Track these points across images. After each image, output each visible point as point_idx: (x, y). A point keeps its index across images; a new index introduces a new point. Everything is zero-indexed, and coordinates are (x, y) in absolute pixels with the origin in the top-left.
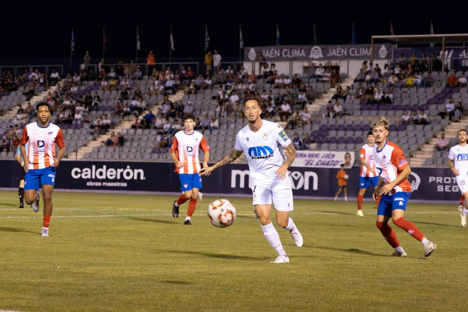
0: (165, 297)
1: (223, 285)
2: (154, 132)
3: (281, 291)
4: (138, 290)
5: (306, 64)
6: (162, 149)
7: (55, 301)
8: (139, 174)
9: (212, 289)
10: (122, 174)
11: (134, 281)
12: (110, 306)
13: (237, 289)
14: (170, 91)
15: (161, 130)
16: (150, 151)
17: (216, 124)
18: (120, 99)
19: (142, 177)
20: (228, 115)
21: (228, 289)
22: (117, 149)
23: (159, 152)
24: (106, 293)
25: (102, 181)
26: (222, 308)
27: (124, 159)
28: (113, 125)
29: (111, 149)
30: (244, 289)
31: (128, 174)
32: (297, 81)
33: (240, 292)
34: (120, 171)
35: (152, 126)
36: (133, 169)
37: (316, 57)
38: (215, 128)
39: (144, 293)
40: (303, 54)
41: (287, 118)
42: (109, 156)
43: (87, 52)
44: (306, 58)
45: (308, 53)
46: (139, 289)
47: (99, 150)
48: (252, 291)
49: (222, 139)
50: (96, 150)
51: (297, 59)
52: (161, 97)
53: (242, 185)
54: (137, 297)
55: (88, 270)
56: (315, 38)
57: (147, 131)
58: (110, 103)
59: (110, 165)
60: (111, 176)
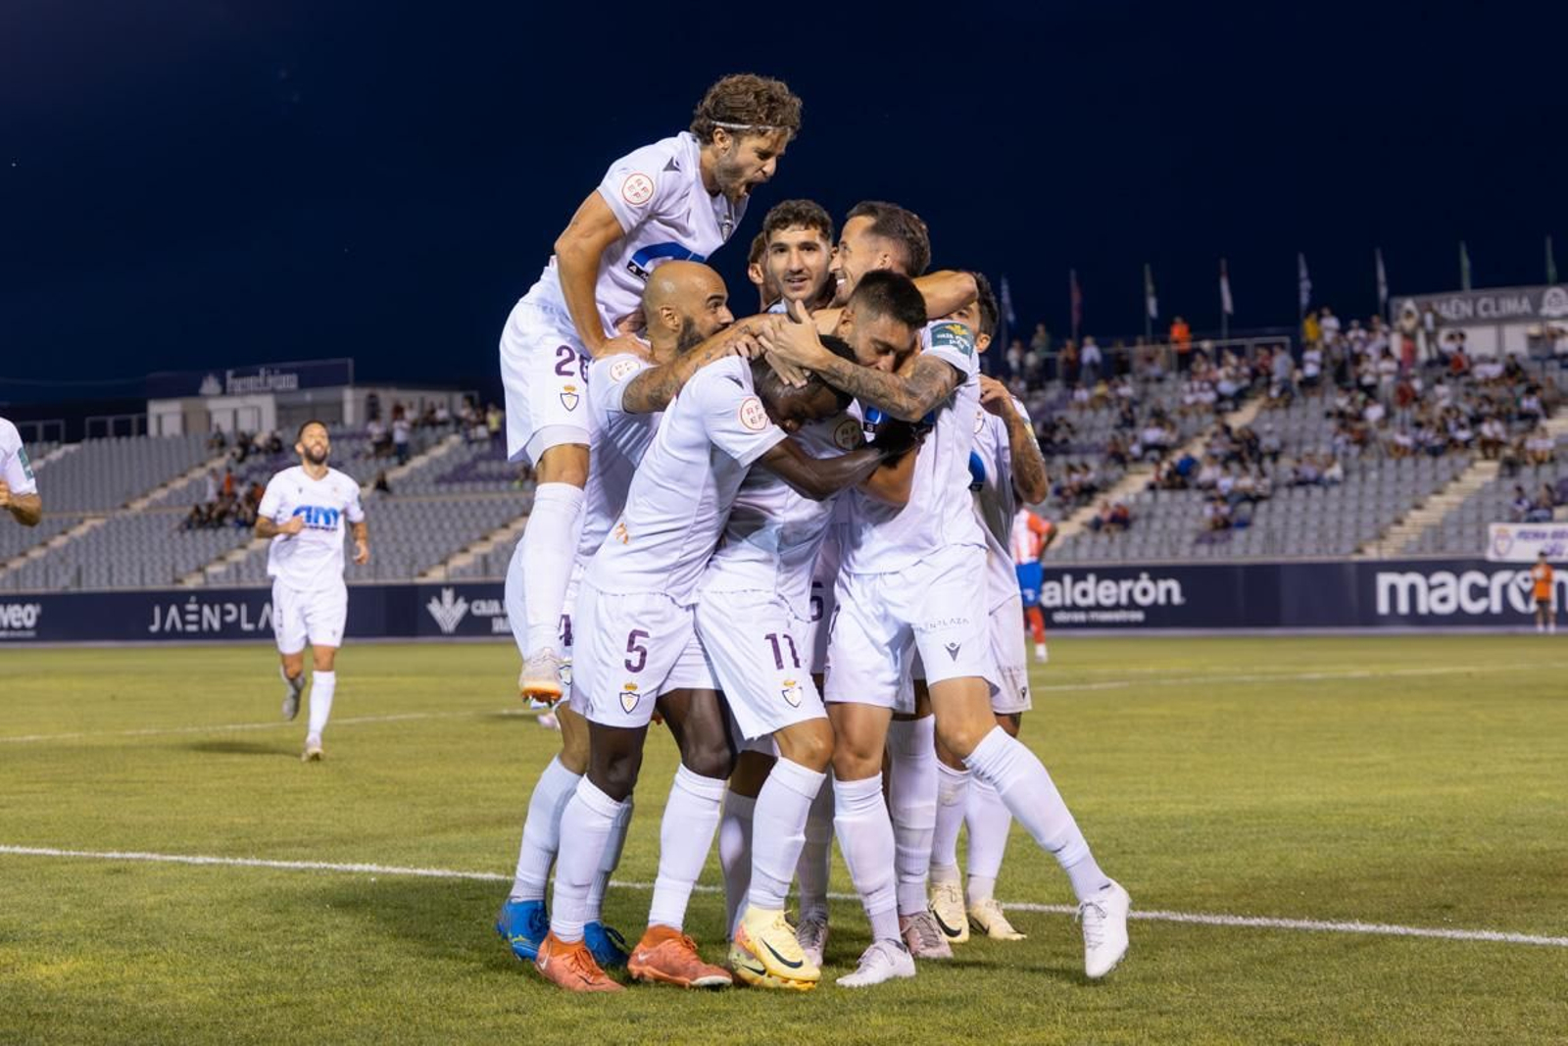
0: (1257, 857)
1: (1387, 828)
2: (1197, 497)
3: (1521, 837)
4: (1196, 845)
5: (1534, 329)
6: (1218, 535)
7: (1013, 873)
8: (1169, 592)
9: (1362, 838)
10: (1130, 593)
11: (1184, 826)
12: (1137, 881)
13: (1419, 837)
14: (1229, 405)
15: (1213, 493)
16: (1189, 538)
17: (1336, 471)
18: (1117, 427)
19: (1177, 599)
20: (1362, 453)
21: (1398, 838)
22: (1118, 537)
23: (1212, 541)
24: (1124, 852)
25: (1088, 609)
26: (1390, 879)
27: (1133, 558)
28: (1106, 486)
29: (1103, 538)
30: (1433, 837)
31: (1145, 592)
32: (1513, 371)
33: (1425, 842)
34: (1126, 585)
35: (1192, 483)
36: (1154, 579)
37: (1556, 312)
38: (1334, 482)
39: (1210, 850)
40: (1526, 306)
41: (1496, 453)
42: (1099, 552)
43: (1041, 328)
44: (1534, 316)
45: (1537, 304)
46: (1198, 842)
47: (1076, 541)
48: (1454, 839)
49: (1351, 505)
50: (1071, 542)
51: (1513, 319)
52: (1209, 418)
53: (1403, 607)
54: (1197, 860)
55: (1080, 805)
56: (1552, 271)
57: (1181, 496)
58: (1097, 437)
59: (1104, 574)
60: (1108, 597)
